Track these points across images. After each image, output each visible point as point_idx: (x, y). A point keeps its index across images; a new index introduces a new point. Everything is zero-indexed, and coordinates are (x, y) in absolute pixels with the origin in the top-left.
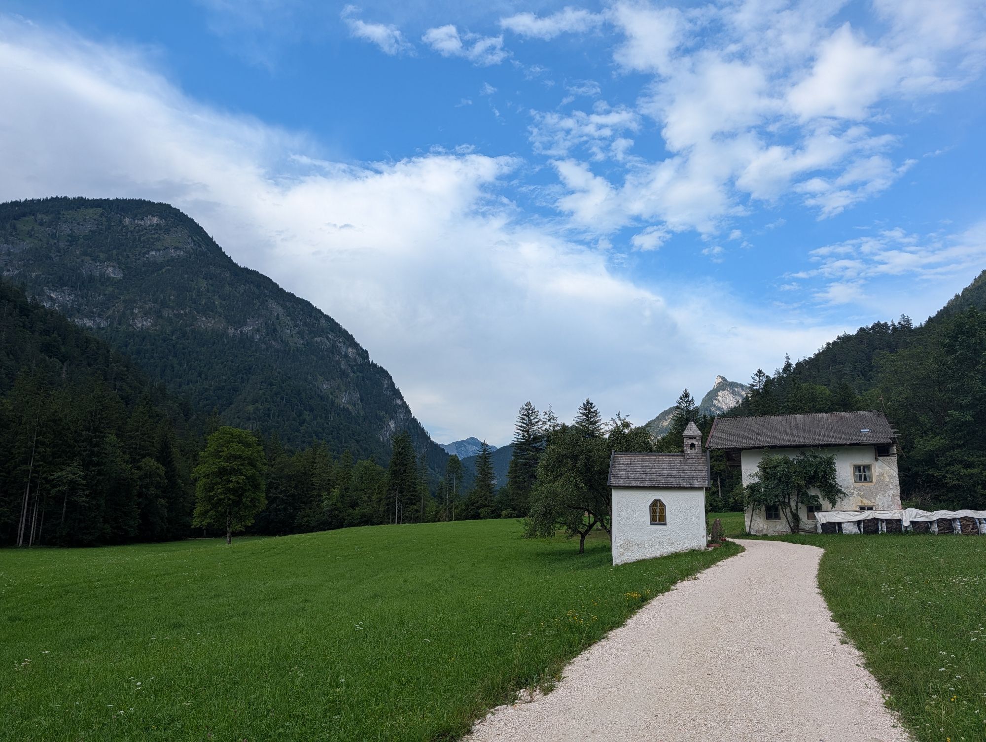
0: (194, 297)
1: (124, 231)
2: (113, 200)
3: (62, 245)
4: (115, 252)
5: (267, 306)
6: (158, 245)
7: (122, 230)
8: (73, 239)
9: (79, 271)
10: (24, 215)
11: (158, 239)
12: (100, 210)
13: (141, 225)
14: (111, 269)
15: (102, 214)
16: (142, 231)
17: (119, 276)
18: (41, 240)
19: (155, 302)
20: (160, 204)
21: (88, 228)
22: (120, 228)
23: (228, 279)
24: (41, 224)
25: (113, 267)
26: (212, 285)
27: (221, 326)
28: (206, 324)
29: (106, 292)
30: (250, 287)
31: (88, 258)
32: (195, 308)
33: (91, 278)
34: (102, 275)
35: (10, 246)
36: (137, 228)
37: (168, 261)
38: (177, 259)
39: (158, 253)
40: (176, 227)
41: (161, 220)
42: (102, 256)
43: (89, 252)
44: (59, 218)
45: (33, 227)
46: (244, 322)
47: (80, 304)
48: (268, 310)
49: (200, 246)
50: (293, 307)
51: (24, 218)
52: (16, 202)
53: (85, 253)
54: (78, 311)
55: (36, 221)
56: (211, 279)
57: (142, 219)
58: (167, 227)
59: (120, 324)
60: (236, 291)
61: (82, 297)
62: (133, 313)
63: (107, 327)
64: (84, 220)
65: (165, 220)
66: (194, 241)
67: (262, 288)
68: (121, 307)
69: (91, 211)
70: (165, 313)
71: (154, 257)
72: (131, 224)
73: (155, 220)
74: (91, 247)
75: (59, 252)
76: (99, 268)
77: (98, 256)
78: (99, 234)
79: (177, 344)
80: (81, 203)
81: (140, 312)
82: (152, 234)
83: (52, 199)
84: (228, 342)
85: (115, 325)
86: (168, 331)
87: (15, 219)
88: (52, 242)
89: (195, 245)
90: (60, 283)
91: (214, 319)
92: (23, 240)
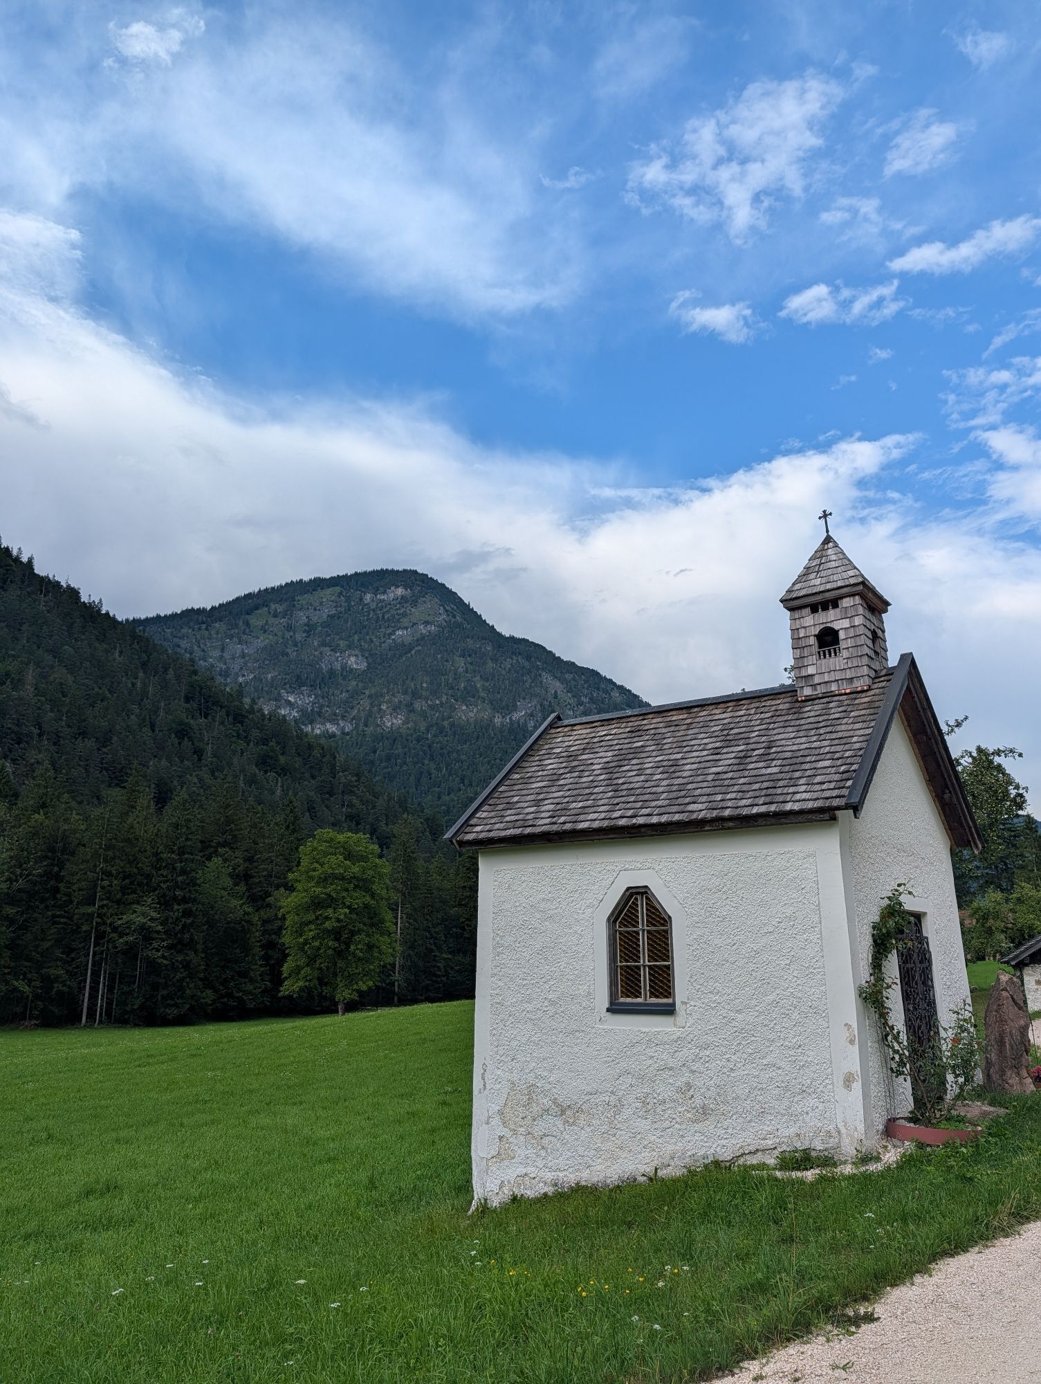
0: (450, 681)
1: (365, 610)
2: (352, 575)
3: (299, 636)
4: (356, 637)
5: (541, 682)
6: (405, 622)
7: (363, 609)
8: (310, 628)
9: (318, 666)
10: (257, 608)
11: (404, 615)
12: (338, 589)
13: (384, 600)
14: (353, 659)
15: (341, 593)
16: (386, 607)
17: (363, 666)
18: (276, 635)
19: (405, 693)
20: (405, 571)
21: (326, 612)
22: (361, 607)
23: (490, 654)
24: (275, 616)
25: (356, 656)
26: (471, 664)
27: (486, 715)
28: (467, 714)
29: (349, 689)
30: (517, 660)
31: (328, 648)
32: (452, 696)
33: (332, 673)
34: (344, 667)
35: (245, 647)
36: (380, 605)
37: (417, 640)
38: (428, 636)
39: (405, 632)
40: (424, 597)
41: (406, 590)
42: (342, 643)
43: (327, 641)
44: (294, 606)
45: (267, 621)
46: (513, 706)
47: (321, 707)
48: (542, 687)
49: (454, 616)
50: (574, 679)
51: (257, 611)
52: (250, 594)
53: (323, 644)
54: (320, 714)
55: (270, 613)
56: (469, 656)
57: (385, 592)
58: (414, 598)
59: (367, 726)
60: (500, 667)
61: (323, 698)
62: (380, 710)
63: (352, 731)
64: (321, 603)
65: (411, 590)
66: (447, 611)
67: (533, 659)
68: (366, 703)
69: (329, 591)
70: (417, 705)
71: (402, 637)
72: (373, 601)
73: (400, 591)
74: (330, 635)
75: (296, 645)
76: (340, 659)
77: (338, 645)
78: (339, 618)
79: (433, 743)
80: (318, 584)
81: (388, 707)
82: (397, 609)
83: (287, 584)
84: (495, 734)
85: (361, 728)
86: (423, 729)
87: (248, 614)
88: (288, 635)
89: (448, 615)
90: (297, 683)
91: (476, 706)
92: (258, 638)
